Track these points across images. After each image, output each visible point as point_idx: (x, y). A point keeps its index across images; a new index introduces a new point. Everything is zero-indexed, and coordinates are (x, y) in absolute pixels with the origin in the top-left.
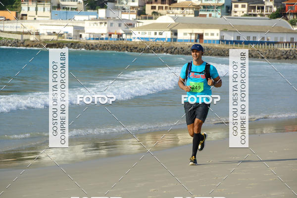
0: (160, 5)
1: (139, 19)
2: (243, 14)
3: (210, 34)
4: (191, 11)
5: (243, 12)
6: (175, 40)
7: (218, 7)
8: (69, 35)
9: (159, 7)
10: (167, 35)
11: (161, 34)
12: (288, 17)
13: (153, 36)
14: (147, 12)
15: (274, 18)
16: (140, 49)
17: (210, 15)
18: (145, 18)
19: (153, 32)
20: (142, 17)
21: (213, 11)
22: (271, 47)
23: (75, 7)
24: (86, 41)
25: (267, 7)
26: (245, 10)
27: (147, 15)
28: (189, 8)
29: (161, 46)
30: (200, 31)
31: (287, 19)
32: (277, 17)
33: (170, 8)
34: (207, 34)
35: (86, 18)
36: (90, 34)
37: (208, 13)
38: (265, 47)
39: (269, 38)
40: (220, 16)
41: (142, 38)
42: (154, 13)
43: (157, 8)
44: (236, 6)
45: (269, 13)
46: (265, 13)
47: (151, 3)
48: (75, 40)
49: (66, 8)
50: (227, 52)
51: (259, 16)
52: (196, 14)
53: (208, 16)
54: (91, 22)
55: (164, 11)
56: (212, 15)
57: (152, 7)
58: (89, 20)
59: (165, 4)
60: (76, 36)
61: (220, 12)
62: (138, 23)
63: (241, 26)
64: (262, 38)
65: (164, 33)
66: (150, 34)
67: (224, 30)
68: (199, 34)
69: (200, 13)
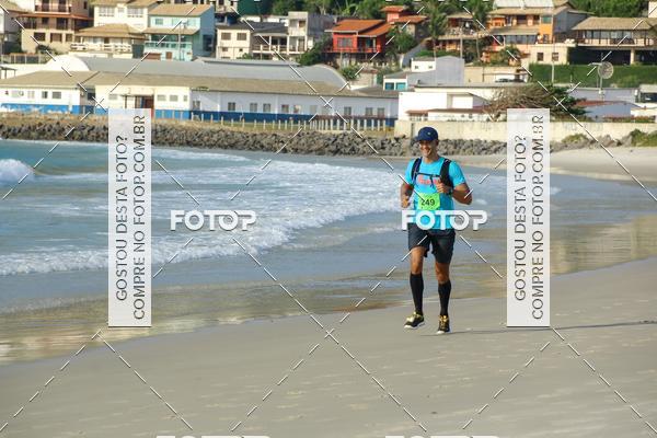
0: (55, 31)
1: (5, 62)
2: (240, 54)
3: (168, 98)
4: (126, 46)
5: (241, 50)
6: (90, 109)
7: (186, 38)
9: (52, 35)
10: (72, 98)
11: (57, 95)
12: (339, 61)
13: (38, 100)
14: (24, 47)
15: (309, 64)
16: (9, 130)
17: (169, 55)
18: (21, 61)
19: (38, 93)
20: (13, 58)
21: (174, 46)
22: (301, 127)
25: (293, 38)
26: (246, 44)
27: (26, 52)
28: (122, 39)
29: (58, 123)
30: (146, 91)
31: (336, 67)
32: (314, 62)
33: (78, 39)
34: (162, 97)
37: (163, 51)
38: (289, 128)
39: (299, 107)
40: (190, 57)
41: (13, 105)
42: (41, 48)
43: (48, 37)
44: (226, 37)
45: (297, 52)
46: (288, 52)
47: (35, 27)
50: (206, 138)
51: (275, 59)
52: (138, 52)
53: (164, 55)
55: (63, 45)
56: (173, 56)
57: (36, 34)
59: (67, 29)
61: (189, 49)
62: (3, 72)
63: (237, 79)
64: (283, 106)
65: (64, 93)
66: (32, 95)
67: (200, 89)
68: (143, 97)
69: (147, 50)
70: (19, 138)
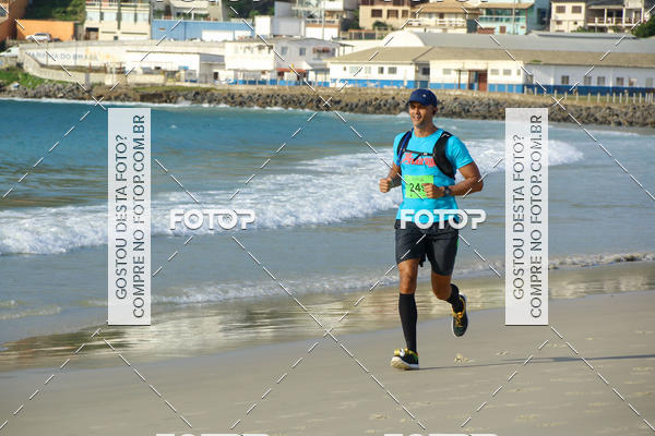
0: (392, 8)
1: (344, 39)
2: (575, 27)
3: (501, 72)
4: (461, 21)
5: (576, 23)
6: (425, 83)
7: (520, 12)
8: (190, 74)
9: (389, 11)
10: (407, 73)
11: (393, 71)
13: (375, 75)
14: (361, 24)
15: (645, 36)
16: (347, 105)
17: (503, 30)
18: (359, 37)
19: (375, 68)
20: (351, 34)
21: (508, 20)
22: (638, 100)
23: (204, 13)
24: (226, 88)
25: (629, 11)
26: (581, 17)
27: (363, 29)
28: (456, 14)
29: (393, 98)
30: (479, 65)
32: (651, 34)
33: (414, 15)
34: (495, 72)
35: (228, 35)
36: (236, 71)
37: (497, 26)
38: (624, 101)
39: (633, 80)
40: (524, 31)
41: (350, 81)
42: (378, 24)
43: (385, 13)
44: (561, 10)
45: (633, 25)
46: (624, 25)
47: (372, 4)
48: (204, 86)
49: (184, 14)
51: (610, 32)
52: (472, 27)
53: (497, 30)
54: (239, 45)
55: (399, 22)
56: (507, 30)
57: (373, 11)
58: (234, 41)
59: (403, 5)
60: (206, 76)
61: (523, 23)
62: (342, 48)
63: (571, 53)
64: (618, 79)
65: (400, 69)
66: (369, 71)
67: (534, 63)
68: (477, 72)
69: (483, 25)
70: (356, 112)
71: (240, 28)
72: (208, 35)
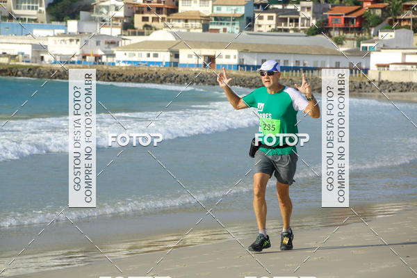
0: (155, 16)
1: (124, 35)
2: (270, 29)
3: (224, 57)
4: (198, 24)
5: (270, 26)
6: (176, 64)
7: (235, 19)
8: (25, 57)
9: (153, 18)
10: (165, 57)
11: (156, 55)
12: (332, 33)
13: (144, 58)
14: (136, 26)
15: (313, 35)
16: (127, 77)
17: (225, 30)
18: (134, 34)
19: (145, 54)
20: (129, 32)
21: (228, 24)
22: (309, 74)
23: (34, 18)
24: (50, 65)
25: (303, 19)
26: (273, 22)
27: (137, 29)
28: (196, 20)
29: (156, 73)
30: (210, 52)
31: (330, 36)
32: (317, 34)
33: (169, 20)
34: (220, 56)
35: (50, 32)
36: (55, 55)
37: (221, 28)
38: (300, 75)
39: (306, 62)
40: (238, 31)
41: (129, 62)
42: (146, 26)
43: (150, 19)
44: (261, 18)
45: (305, 27)
46: (300, 27)
47: (143, 13)
48: (34, 65)
49: (21, 19)
50: (248, 82)
51: (291, 32)
52: (205, 28)
53: (221, 31)
54: (57, 39)
55: (160, 24)
56: (228, 30)
57: (143, 18)
58: (54, 36)
59: (162, 14)
60: (36, 59)
61: (237, 26)
62: (123, 41)
63: (267, 45)
64: (296, 62)
65: (161, 54)
66: (141, 55)
67: (244, 51)
68: (209, 56)
69: (211, 27)
70: (132, 82)
71: (58, 28)
72: (36, 32)
